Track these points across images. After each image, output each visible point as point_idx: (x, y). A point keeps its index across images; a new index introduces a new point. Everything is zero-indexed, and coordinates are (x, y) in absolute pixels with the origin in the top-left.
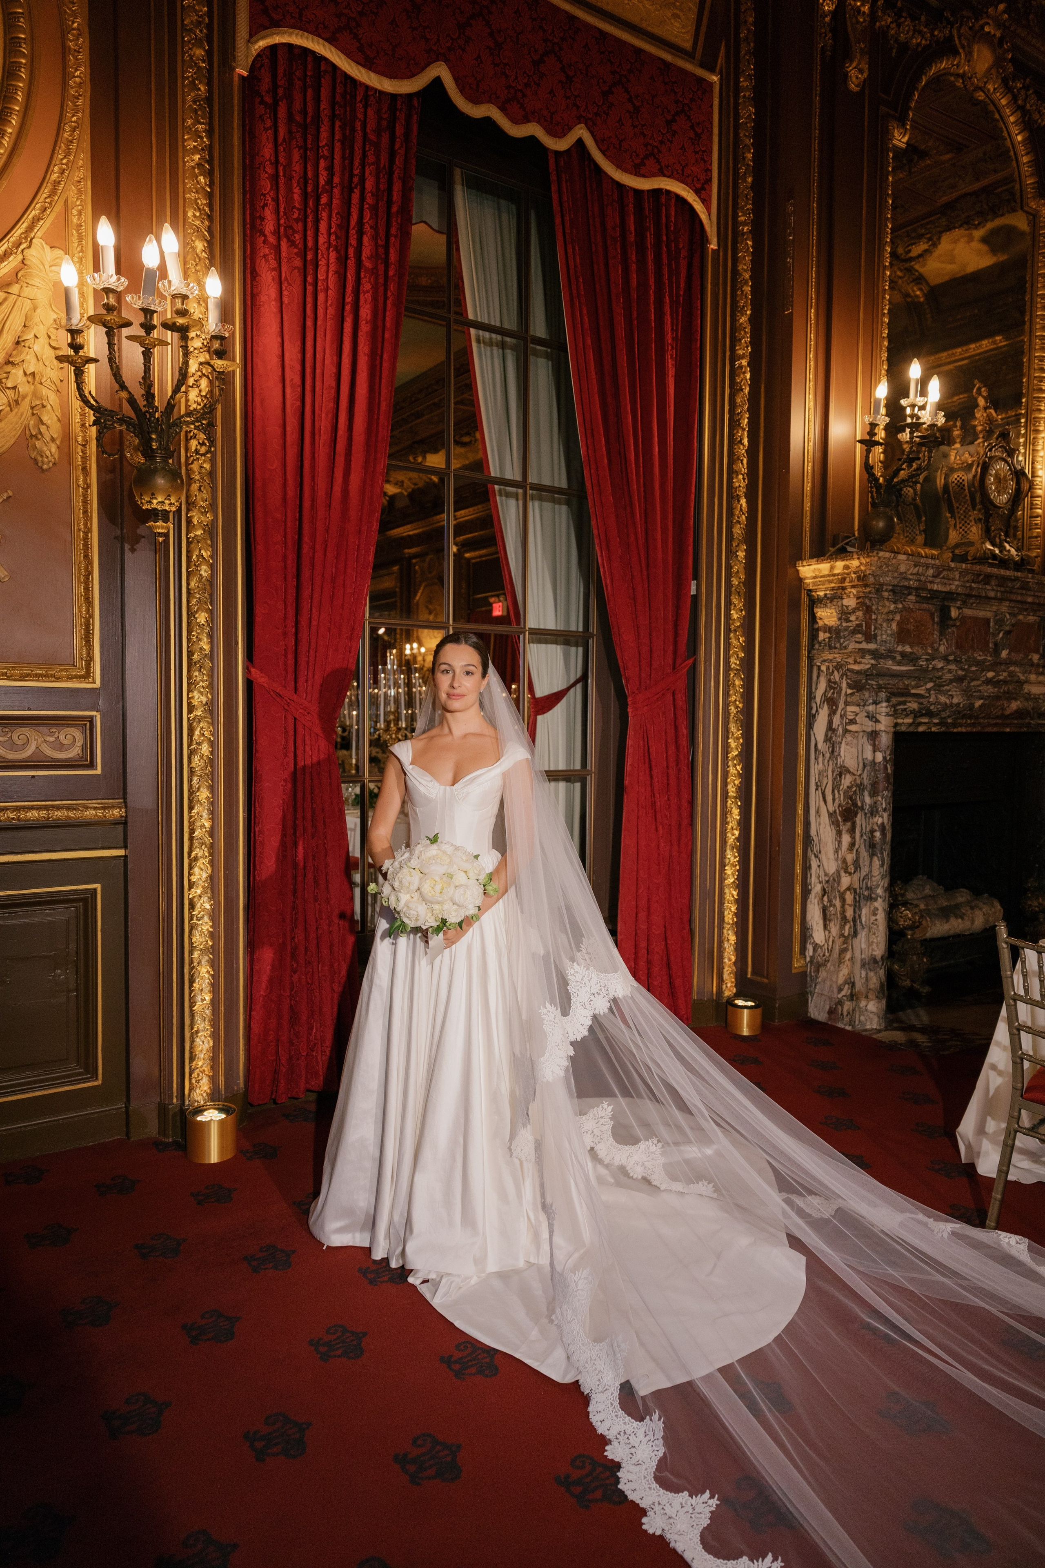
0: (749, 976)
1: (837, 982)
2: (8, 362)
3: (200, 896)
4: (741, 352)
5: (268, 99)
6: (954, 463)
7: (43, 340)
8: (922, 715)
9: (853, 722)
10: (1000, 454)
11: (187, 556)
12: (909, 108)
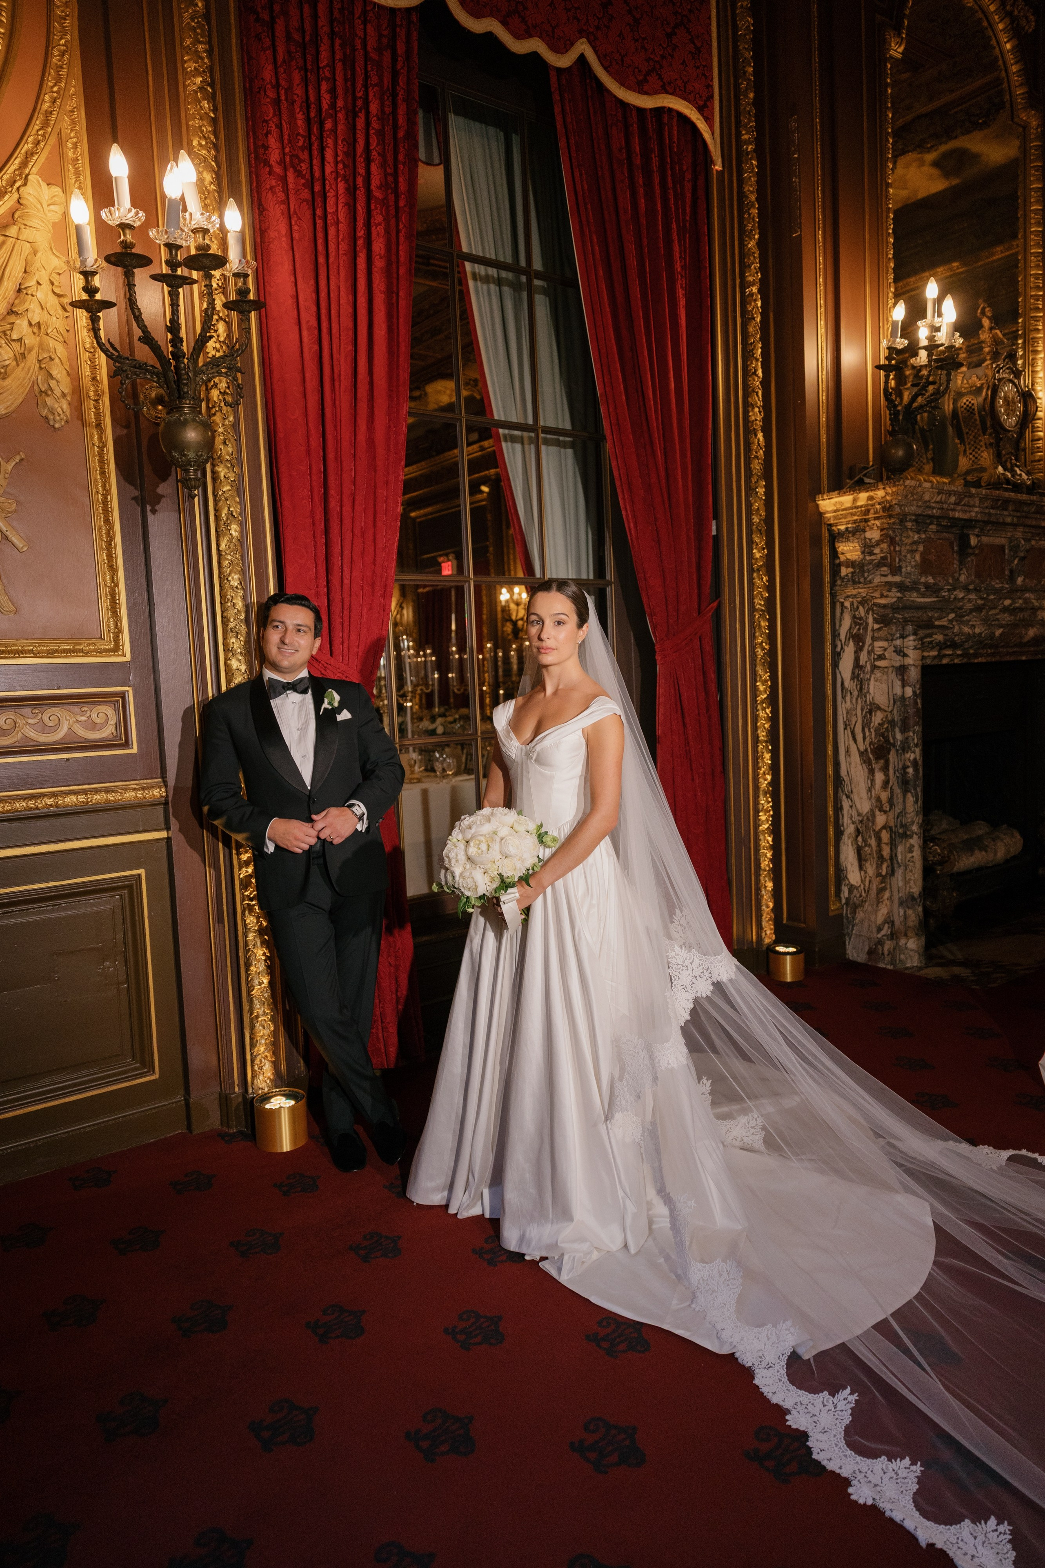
0: (785, 922)
1: (876, 921)
2: (11, 312)
4: (751, 279)
6: (962, 387)
7: (46, 286)
8: (947, 647)
9: (881, 657)
10: (1007, 375)
11: (215, 515)
12: (904, 16)
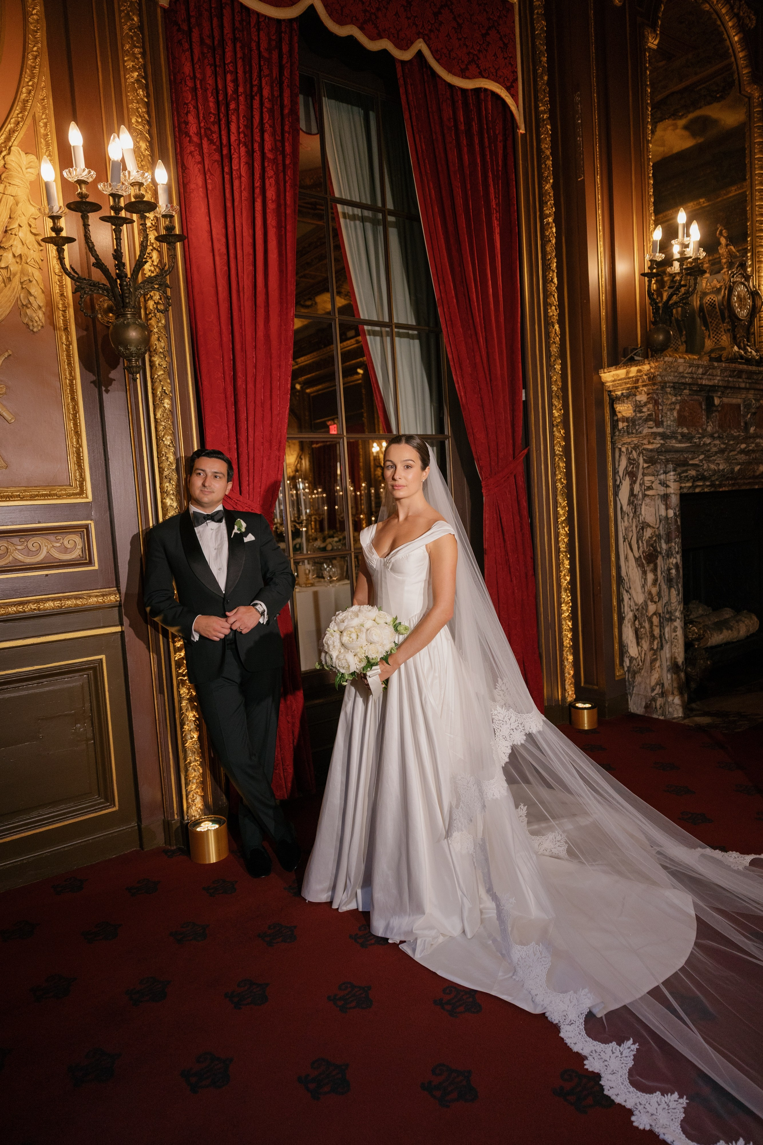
0: (582, 685)
1: (650, 684)
4: (547, 212)
5: (185, 27)
6: (706, 288)
7: (25, 228)
8: (699, 480)
9: (650, 488)
10: (739, 279)
11: (153, 393)
12: (658, 18)
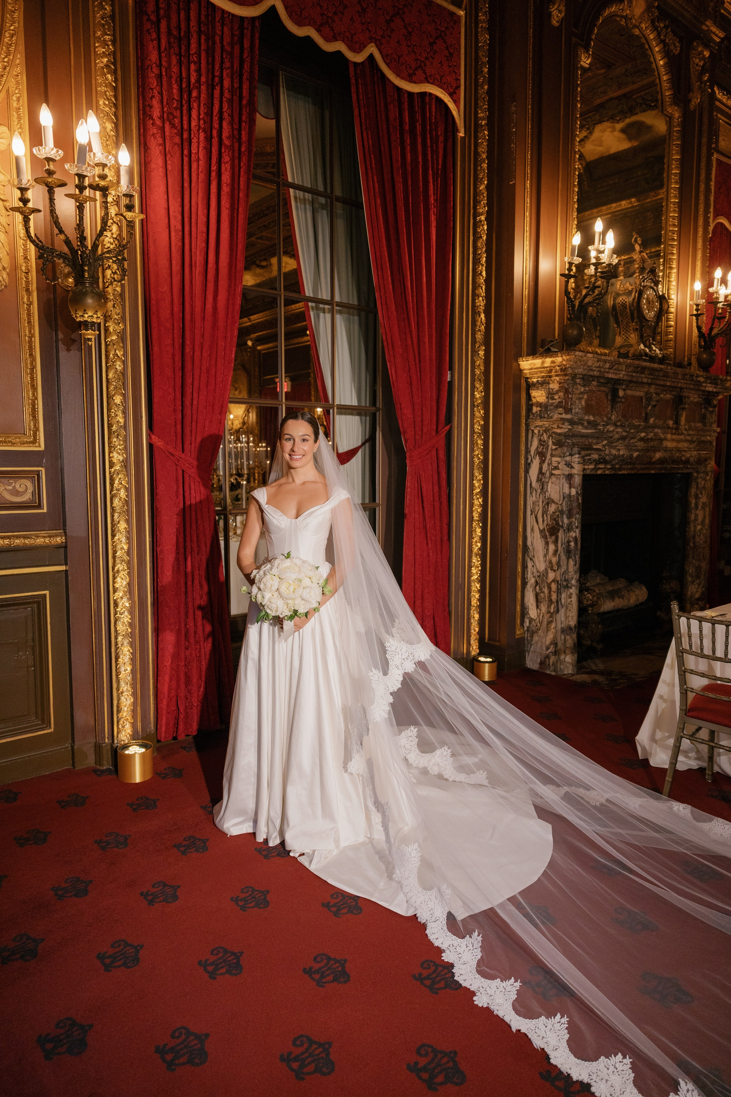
0: (486, 641)
1: (545, 643)
3: (122, 598)
4: (481, 211)
5: (153, 18)
6: (619, 290)
8: (601, 463)
9: (556, 468)
10: (649, 284)
11: (106, 355)
12: (591, 39)
